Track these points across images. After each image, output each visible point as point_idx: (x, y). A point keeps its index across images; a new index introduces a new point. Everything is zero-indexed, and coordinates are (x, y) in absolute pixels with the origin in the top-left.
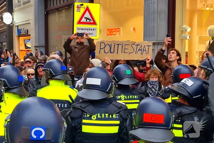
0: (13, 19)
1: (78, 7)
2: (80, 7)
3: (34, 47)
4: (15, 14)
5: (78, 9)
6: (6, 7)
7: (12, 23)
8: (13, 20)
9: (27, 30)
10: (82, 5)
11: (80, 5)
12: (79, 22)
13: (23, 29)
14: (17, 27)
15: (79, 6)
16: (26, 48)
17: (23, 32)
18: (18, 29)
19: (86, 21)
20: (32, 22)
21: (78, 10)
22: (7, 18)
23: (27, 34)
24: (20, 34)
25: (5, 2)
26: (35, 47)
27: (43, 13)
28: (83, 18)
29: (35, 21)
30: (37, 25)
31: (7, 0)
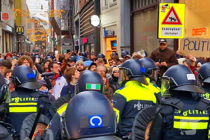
0: (100, 21)
1: (163, 8)
2: (165, 8)
3: (120, 48)
4: (102, 16)
5: (163, 10)
6: (93, 10)
7: (99, 25)
8: (100, 22)
9: (114, 31)
10: (167, 5)
11: (165, 5)
12: (164, 22)
13: (109, 31)
14: (104, 29)
15: (164, 7)
16: (112, 49)
17: (110, 34)
18: (105, 31)
19: (171, 21)
20: (118, 24)
21: (163, 11)
22: (95, 20)
23: (113, 35)
24: (107, 35)
25: (93, 6)
26: (121, 47)
27: (129, 14)
28: (168, 18)
29: (121, 23)
30: (123, 26)
31: (95, 3)
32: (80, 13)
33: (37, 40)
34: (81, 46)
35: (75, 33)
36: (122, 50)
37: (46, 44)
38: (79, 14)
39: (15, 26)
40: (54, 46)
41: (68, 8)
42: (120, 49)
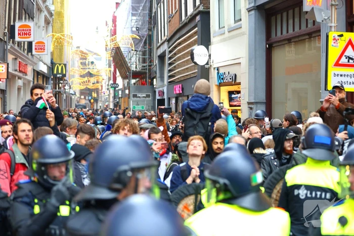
0: (210, 56)
1: (334, 39)
2: (338, 40)
3: (247, 104)
4: (212, 47)
5: (334, 43)
6: (197, 37)
7: (207, 64)
8: (210, 58)
9: (236, 75)
10: (341, 36)
11: (338, 36)
12: (337, 64)
13: (227, 73)
14: (218, 70)
15: (337, 38)
16: (231, 106)
17: (228, 79)
18: (218, 73)
19: (349, 62)
20: (244, 62)
21: (334, 45)
22: (200, 54)
23: (234, 81)
24: (222, 81)
25: (197, 29)
26: (249, 103)
27: (263, 46)
28: (344, 58)
29: (250, 60)
30: (253, 67)
31: (199, 25)
32: (169, 41)
33: (85, 87)
34: (169, 99)
35: (158, 75)
36: (251, 108)
37: (98, 95)
38: (166, 43)
39: (52, 63)
40: (115, 97)
41: (145, 32)
42: (246, 106)
